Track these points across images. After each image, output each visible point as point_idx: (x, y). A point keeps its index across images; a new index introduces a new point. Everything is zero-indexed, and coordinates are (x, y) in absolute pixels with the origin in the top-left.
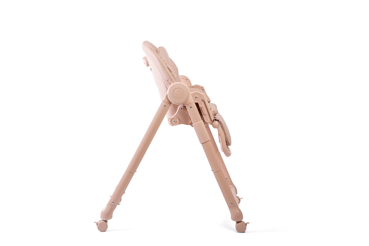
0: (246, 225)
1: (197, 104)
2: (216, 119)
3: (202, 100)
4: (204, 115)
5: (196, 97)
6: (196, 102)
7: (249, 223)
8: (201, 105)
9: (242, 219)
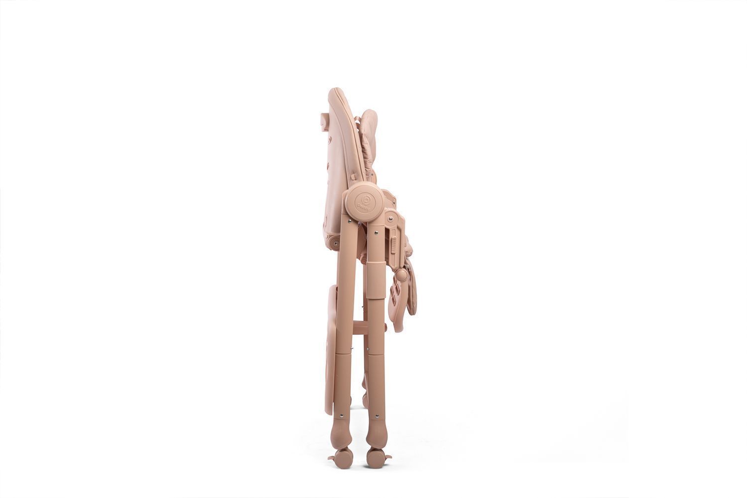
0: (386, 459)
1: (387, 231)
2: (405, 265)
3: (398, 228)
4: (392, 254)
5: (390, 219)
6: (388, 227)
7: (391, 457)
8: (393, 235)
9: (384, 446)
